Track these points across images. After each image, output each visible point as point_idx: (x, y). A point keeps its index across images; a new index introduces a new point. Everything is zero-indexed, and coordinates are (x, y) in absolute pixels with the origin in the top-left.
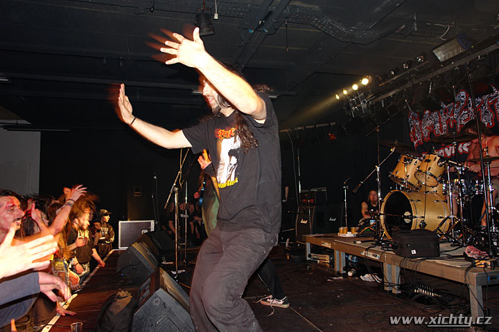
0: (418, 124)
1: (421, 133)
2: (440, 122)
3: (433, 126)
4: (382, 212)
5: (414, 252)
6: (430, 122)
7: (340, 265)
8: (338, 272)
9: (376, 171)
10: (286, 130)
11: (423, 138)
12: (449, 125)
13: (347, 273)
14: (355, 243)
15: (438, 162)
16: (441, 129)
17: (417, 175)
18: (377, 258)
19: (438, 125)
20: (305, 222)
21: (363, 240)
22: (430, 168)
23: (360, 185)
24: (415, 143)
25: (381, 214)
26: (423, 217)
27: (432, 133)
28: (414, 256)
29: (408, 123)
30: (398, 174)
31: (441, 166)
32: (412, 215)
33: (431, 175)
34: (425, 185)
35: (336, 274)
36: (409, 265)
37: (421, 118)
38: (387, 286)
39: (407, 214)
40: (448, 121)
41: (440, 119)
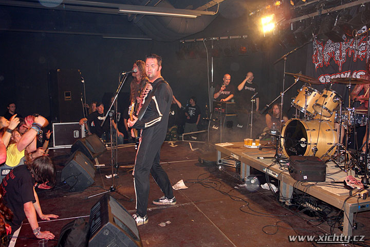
0: (321, 49)
1: (323, 57)
2: (340, 50)
3: (334, 53)
4: (283, 136)
5: (305, 177)
6: (332, 49)
7: (245, 174)
8: (244, 179)
9: (280, 98)
10: (202, 39)
11: (324, 62)
12: (347, 53)
13: (250, 180)
14: (258, 158)
15: (334, 98)
16: (340, 56)
17: (315, 107)
18: (276, 176)
19: (338, 52)
20: (217, 128)
21: (265, 156)
22: (326, 103)
23: (266, 108)
24: (316, 65)
25: (281, 137)
26: (315, 144)
27: (332, 59)
28: (305, 181)
29: (312, 46)
30: (299, 103)
31: (336, 102)
32: (307, 141)
33: (327, 109)
34: (321, 115)
35: (241, 180)
36: (301, 187)
37: (324, 44)
38: (282, 199)
39: (303, 140)
40: (348, 50)
41: (341, 47)
